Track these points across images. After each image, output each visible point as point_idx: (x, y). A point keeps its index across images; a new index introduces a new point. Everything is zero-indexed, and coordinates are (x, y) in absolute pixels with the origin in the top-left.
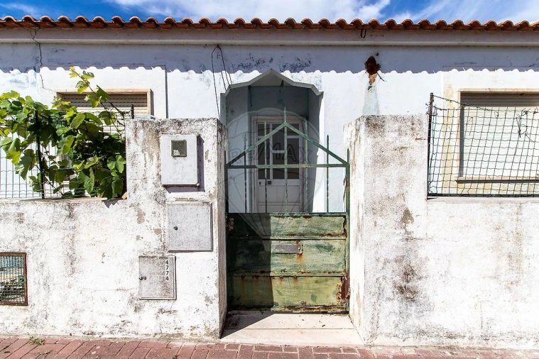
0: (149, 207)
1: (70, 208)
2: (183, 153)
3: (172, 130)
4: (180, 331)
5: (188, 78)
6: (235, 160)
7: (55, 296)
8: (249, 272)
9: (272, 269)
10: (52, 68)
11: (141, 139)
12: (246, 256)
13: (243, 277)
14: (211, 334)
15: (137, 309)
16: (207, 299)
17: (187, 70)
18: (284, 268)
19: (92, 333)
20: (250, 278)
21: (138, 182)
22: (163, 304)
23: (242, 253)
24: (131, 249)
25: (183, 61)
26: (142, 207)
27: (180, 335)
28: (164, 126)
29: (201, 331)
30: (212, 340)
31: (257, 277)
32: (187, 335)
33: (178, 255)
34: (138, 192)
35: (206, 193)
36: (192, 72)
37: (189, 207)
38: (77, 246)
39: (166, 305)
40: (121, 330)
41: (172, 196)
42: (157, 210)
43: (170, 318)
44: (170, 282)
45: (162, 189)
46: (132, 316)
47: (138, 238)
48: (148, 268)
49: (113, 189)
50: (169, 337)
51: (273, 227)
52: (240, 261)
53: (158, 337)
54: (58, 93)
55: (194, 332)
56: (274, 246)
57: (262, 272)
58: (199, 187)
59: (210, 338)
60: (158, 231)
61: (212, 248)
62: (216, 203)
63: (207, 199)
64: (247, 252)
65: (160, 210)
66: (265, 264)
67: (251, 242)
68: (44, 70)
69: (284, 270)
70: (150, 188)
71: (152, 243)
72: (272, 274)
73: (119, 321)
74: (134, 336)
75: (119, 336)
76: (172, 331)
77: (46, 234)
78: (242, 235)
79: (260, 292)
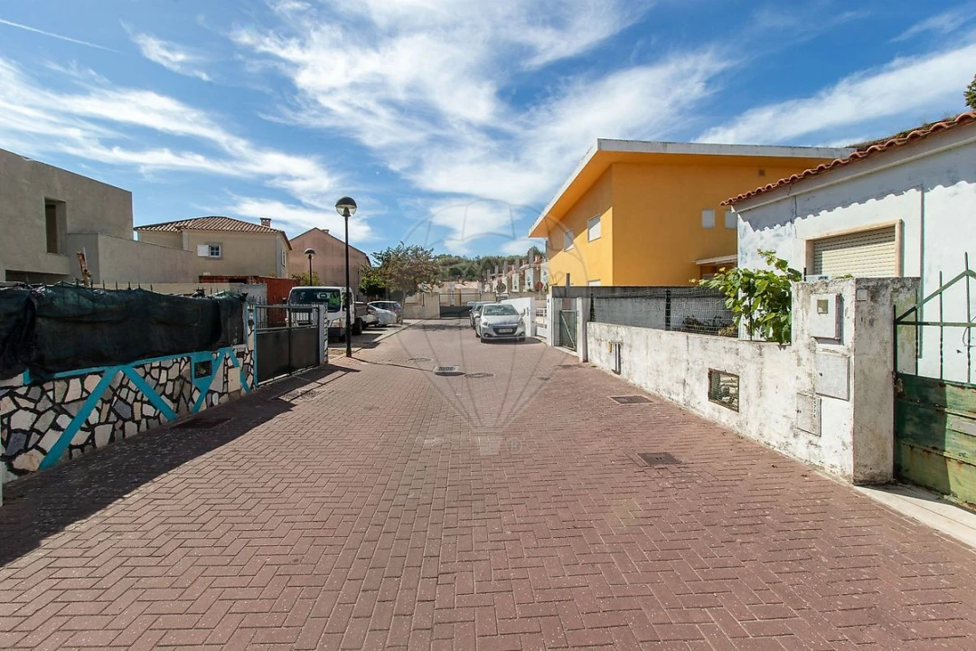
0: (805, 353)
1: (760, 348)
2: (826, 310)
3: (821, 290)
4: (823, 465)
5: (956, 194)
6: (902, 317)
7: (752, 410)
8: (919, 444)
9: (947, 449)
10: (804, 217)
11: (800, 299)
12: (916, 424)
13: (912, 447)
14: (846, 477)
15: (795, 436)
16: (844, 444)
17: (954, 182)
18: (963, 452)
19: (769, 444)
20: (920, 451)
21: (798, 333)
22: (811, 437)
23: (911, 419)
24: (792, 386)
25: (949, 172)
26: (800, 353)
27: (822, 468)
28: (816, 287)
29: (838, 471)
30: (845, 483)
31: (929, 452)
32: (828, 470)
33: (823, 398)
34: (798, 341)
35: (845, 347)
36: (963, 183)
37: (831, 357)
38: (763, 377)
39: (815, 439)
40: (785, 449)
41: (820, 346)
42: (810, 357)
43: (816, 451)
44: (816, 419)
45: (813, 339)
46: (792, 440)
47: (797, 377)
48: (802, 404)
49: (782, 336)
50: (815, 467)
51: (949, 399)
52: (909, 429)
53: (807, 463)
54: (807, 241)
55: (833, 470)
56: (952, 422)
57: (935, 448)
58: (840, 341)
59: (845, 481)
60: (810, 375)
61: (849, 399)
62: (853, 357)
63: (846, 353)
64: (917, 420)
65: (811, 357)
66: (938, 440)
67: (921, 410)
68: (798, 220)
69: (964, 455)
70: (806, 339)
71: (806, 384)
72: (945, 454)
73: (784, 441)
74: (792, 456)
75: (784, 452)
76: (817, 463)
77: (748, 365)
78: (911, 400)
79: (934, 472)
